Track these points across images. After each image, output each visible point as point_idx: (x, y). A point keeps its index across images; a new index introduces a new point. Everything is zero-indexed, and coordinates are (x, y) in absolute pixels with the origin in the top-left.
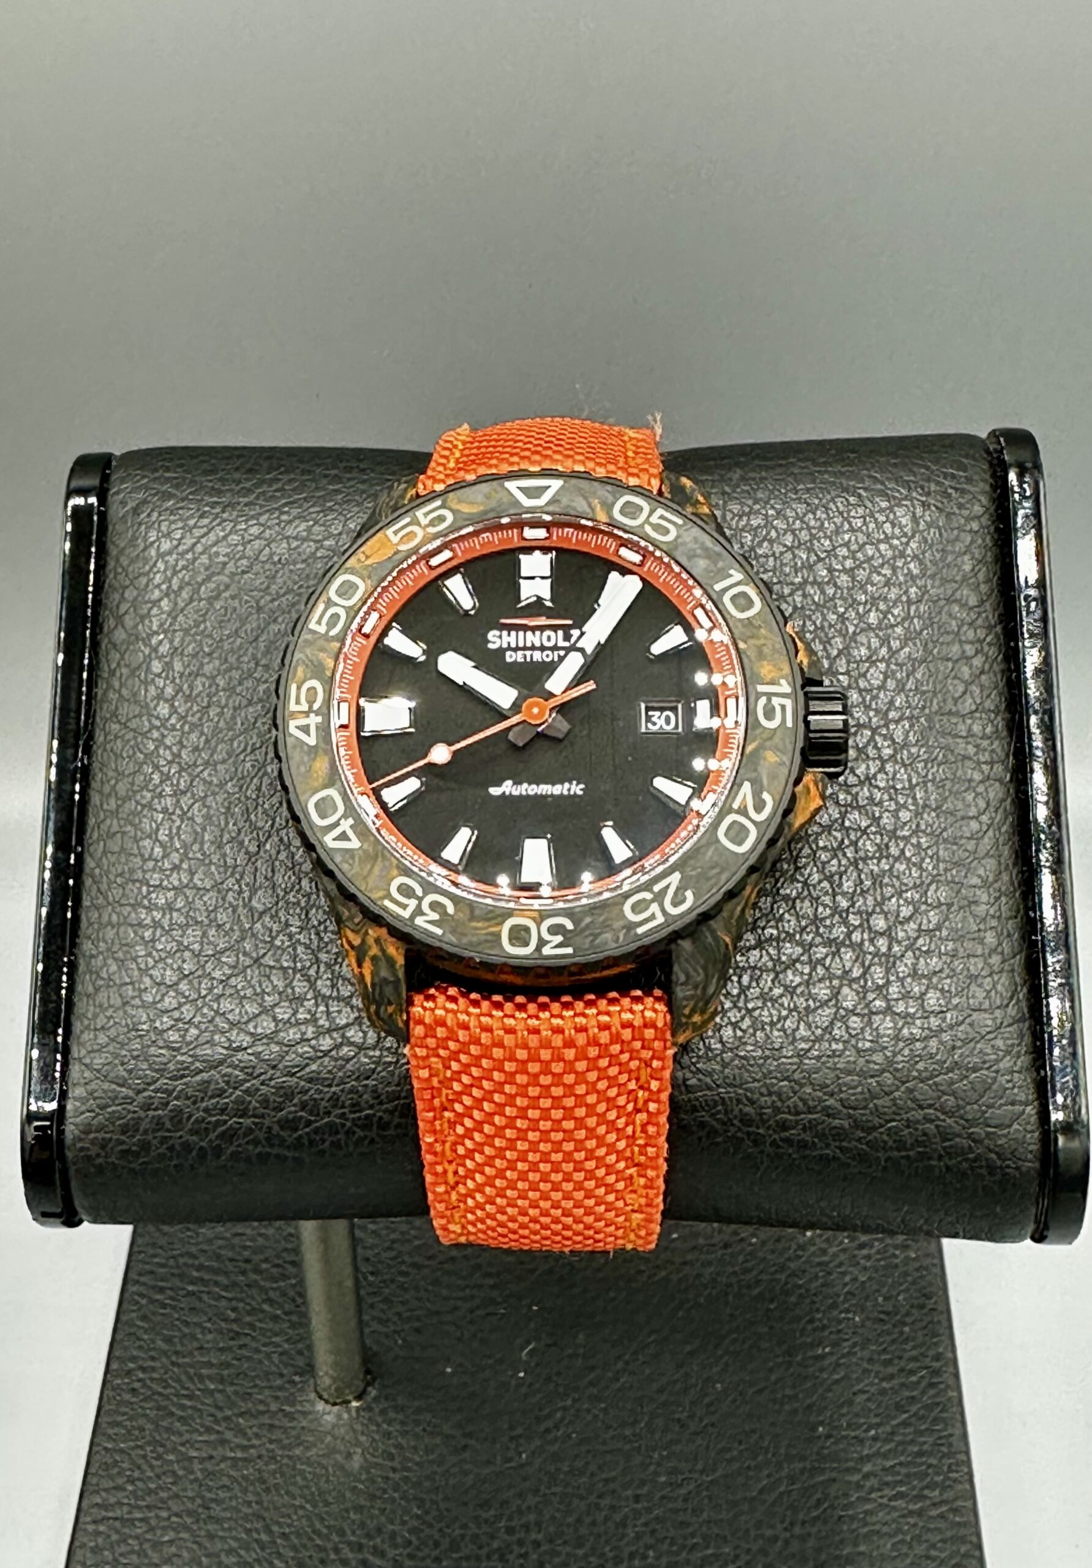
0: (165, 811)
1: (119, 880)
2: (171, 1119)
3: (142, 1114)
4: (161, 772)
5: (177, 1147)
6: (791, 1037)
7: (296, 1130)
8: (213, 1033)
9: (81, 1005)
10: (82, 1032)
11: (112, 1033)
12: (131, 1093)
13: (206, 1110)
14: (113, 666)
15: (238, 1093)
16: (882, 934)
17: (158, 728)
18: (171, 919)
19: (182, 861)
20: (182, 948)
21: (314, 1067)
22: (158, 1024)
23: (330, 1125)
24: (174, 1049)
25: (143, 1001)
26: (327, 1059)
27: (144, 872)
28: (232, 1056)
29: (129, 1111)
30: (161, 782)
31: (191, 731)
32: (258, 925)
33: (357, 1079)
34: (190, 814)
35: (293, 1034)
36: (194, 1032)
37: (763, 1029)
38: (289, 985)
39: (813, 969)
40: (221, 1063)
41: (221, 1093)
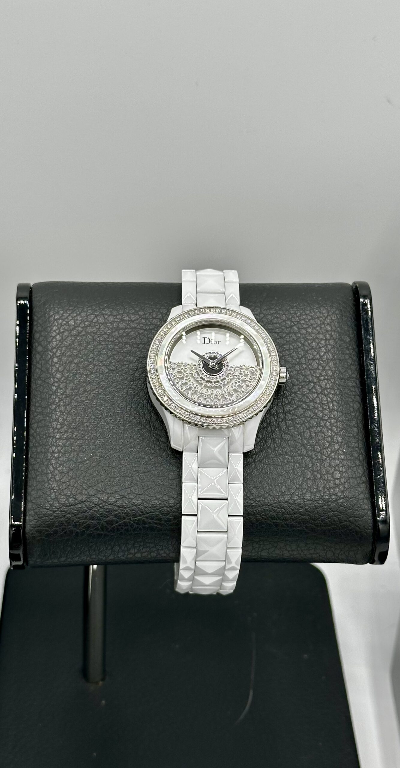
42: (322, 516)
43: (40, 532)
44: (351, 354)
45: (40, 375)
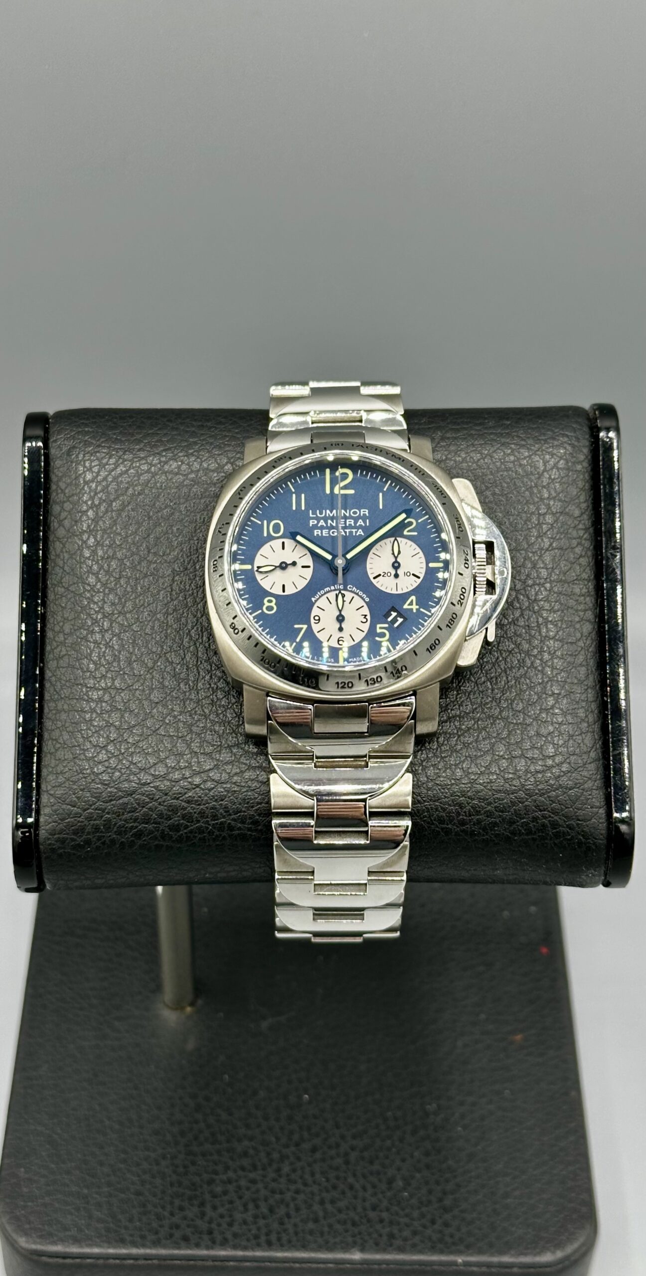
0: (95, 642)
1: (68, 684)
2: (104, 826)
3: (86, 822)
4: (92, 618)
5: (107, 842)
6: (467, 773)
7: (179, 831)
8: (129, 775)
9: (46, 760)
10: (48, 775)
11: (66, 775)
12: (79, 811)
13: (125, 820)
14: (58, 551)
15: (145, 809)
16: (520, 712)
17: (89, 591)
18: (102, 707)
19: (107, 672)
20: (109, 725)
21: (190, 794)
22: (95, 770)
23: (199, 828)
24: (106, 785)
25: (86, 756)
26: (198, 789)
27: (83, 679)
28: (140, 788)
29: (79, 822)
30: (92, 624)
31: (110, 593)
32: (155, 710)
33: (216, 801)
34: (111, 644)
35: (177, 775)
36: (117, 774)
37: (450, 768)
38: (175, 746)
39: (481, 733)
40: (134, 792)
41: (134, 810)
42: (524, 818)
43: (63, 841)
44: (580, 538)
45: (62, 578)
